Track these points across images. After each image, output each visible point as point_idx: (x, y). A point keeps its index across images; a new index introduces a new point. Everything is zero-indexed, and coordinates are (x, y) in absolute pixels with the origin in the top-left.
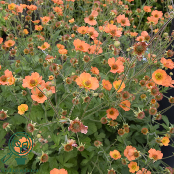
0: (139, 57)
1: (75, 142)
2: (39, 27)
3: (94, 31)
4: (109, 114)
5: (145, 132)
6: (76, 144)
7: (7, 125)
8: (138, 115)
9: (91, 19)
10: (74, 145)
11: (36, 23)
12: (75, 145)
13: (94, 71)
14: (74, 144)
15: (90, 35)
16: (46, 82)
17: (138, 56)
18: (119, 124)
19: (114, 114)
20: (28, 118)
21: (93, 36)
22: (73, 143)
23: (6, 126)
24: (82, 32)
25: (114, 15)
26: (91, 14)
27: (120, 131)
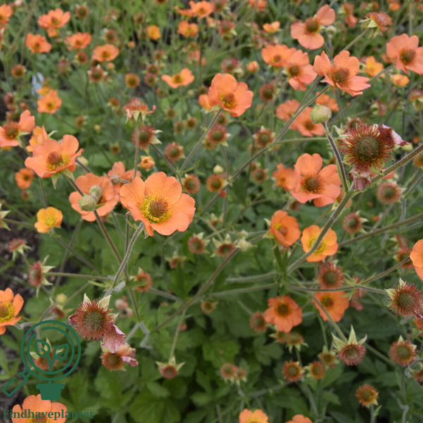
0: (355, 177)
1: (133, 351)
2: (189, 29)
3: (305, 65)
4: (276, 310)
5: (367, 400)
6: (134, 360)
7: (20, 244)
8: (343, 349)
9: (311, 30)
10: (129, 359)
11: (186, 17)
12: (131, 361)
13: (283, 180)
14: (128, 356)
15: (289, 75)
16: (127, 170)
17: (354, 172)
18: (306, 344)
19: (289, 317)
20: (69, 246)
21: (298, 80)
22: (128, 353)
23: (17, 246)
24: (273, 61)
25: (375, 29)
26: (315, 16)
27: (290, 367)
